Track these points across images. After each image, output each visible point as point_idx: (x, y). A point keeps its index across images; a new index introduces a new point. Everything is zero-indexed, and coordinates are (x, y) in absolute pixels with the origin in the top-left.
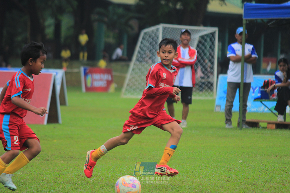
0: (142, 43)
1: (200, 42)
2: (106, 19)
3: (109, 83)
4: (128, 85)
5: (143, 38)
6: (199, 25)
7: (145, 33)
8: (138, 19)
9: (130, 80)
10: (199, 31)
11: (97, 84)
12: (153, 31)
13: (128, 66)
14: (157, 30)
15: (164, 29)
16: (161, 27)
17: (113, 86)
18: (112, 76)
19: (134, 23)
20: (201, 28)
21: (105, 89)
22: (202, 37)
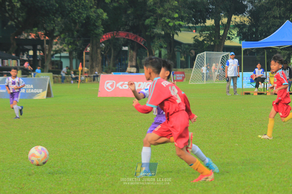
0: (197, 60)
1: (222, 58)
2: (180, 50)
3: (183, 78)
4: (192, 78)
5: (198, 58)
6: (221, 52)
7: (198, 56)
8: (194, 50)
9: (193, 76)
10: (222, 54)
11: (178, 78)
12: (202, 55)
13: (192, 70)
14: (204, 54)
15: (207, 54)
16: (205, 53)
17: (185, 79)
18: (184, 75)
19: (193, 52)
20: (226, 53)
21: (182, 80)
22: (223, 56)
